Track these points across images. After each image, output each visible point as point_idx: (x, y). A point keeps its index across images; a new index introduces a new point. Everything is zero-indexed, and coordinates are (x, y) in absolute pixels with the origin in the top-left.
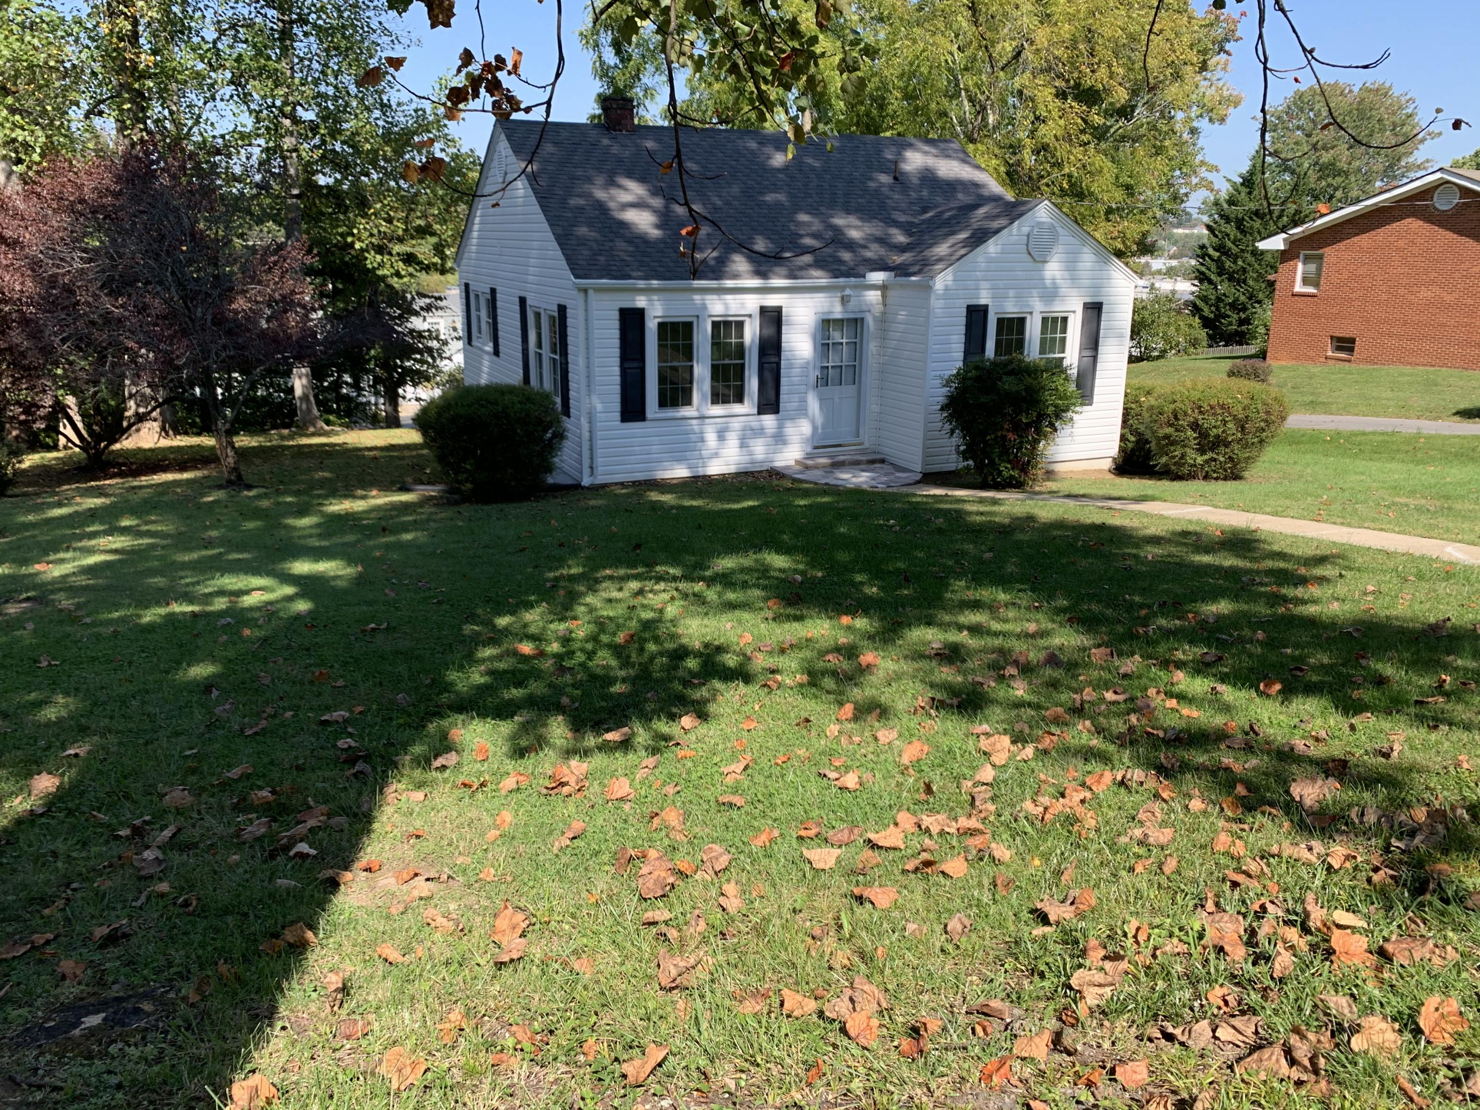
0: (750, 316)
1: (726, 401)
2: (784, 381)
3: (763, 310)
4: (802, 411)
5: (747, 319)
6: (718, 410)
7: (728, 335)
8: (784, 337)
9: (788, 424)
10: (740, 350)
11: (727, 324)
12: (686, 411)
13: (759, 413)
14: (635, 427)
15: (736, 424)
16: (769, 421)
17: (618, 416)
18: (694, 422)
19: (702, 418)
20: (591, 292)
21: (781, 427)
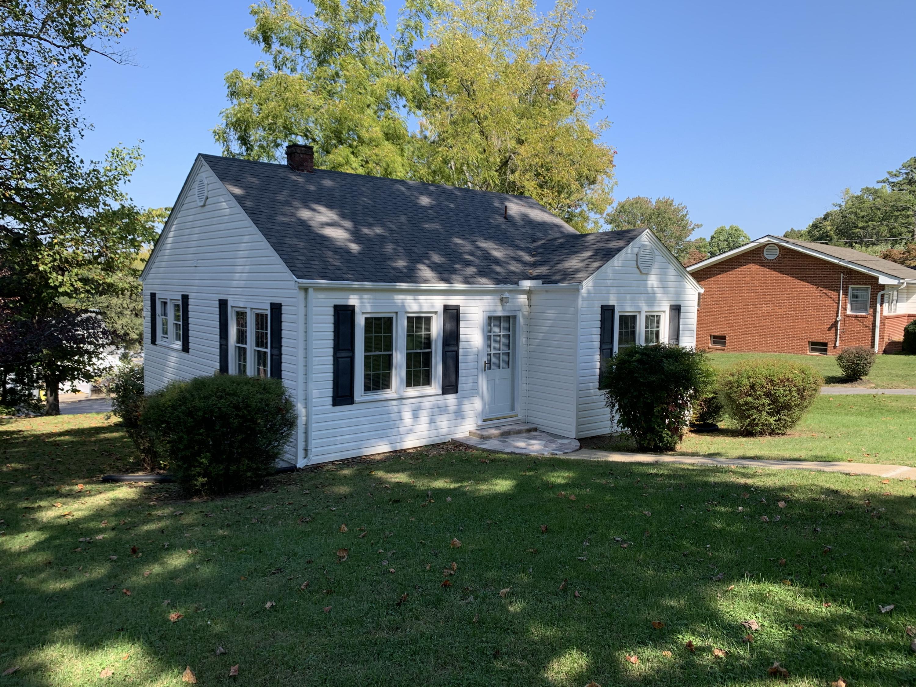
0: (436, 313)
1: (417, 384)
2: (461, 366)
3: (446, 308)
4: (475, 391)
5: (433, 315)
6: (413, 392)
7: (419, 329)
8: (462, 331)
9: (466, 402)
10: (428, 342)
11: (419, 319)
12: (388, 394)
13: (444, 393)
14: (344, 410)
15: (427, 403)
16: (451, 399)
17: (330, 400)
18: (394, 403)
19: (401, 399)
20: (311, 291)
21: (460, 404)
